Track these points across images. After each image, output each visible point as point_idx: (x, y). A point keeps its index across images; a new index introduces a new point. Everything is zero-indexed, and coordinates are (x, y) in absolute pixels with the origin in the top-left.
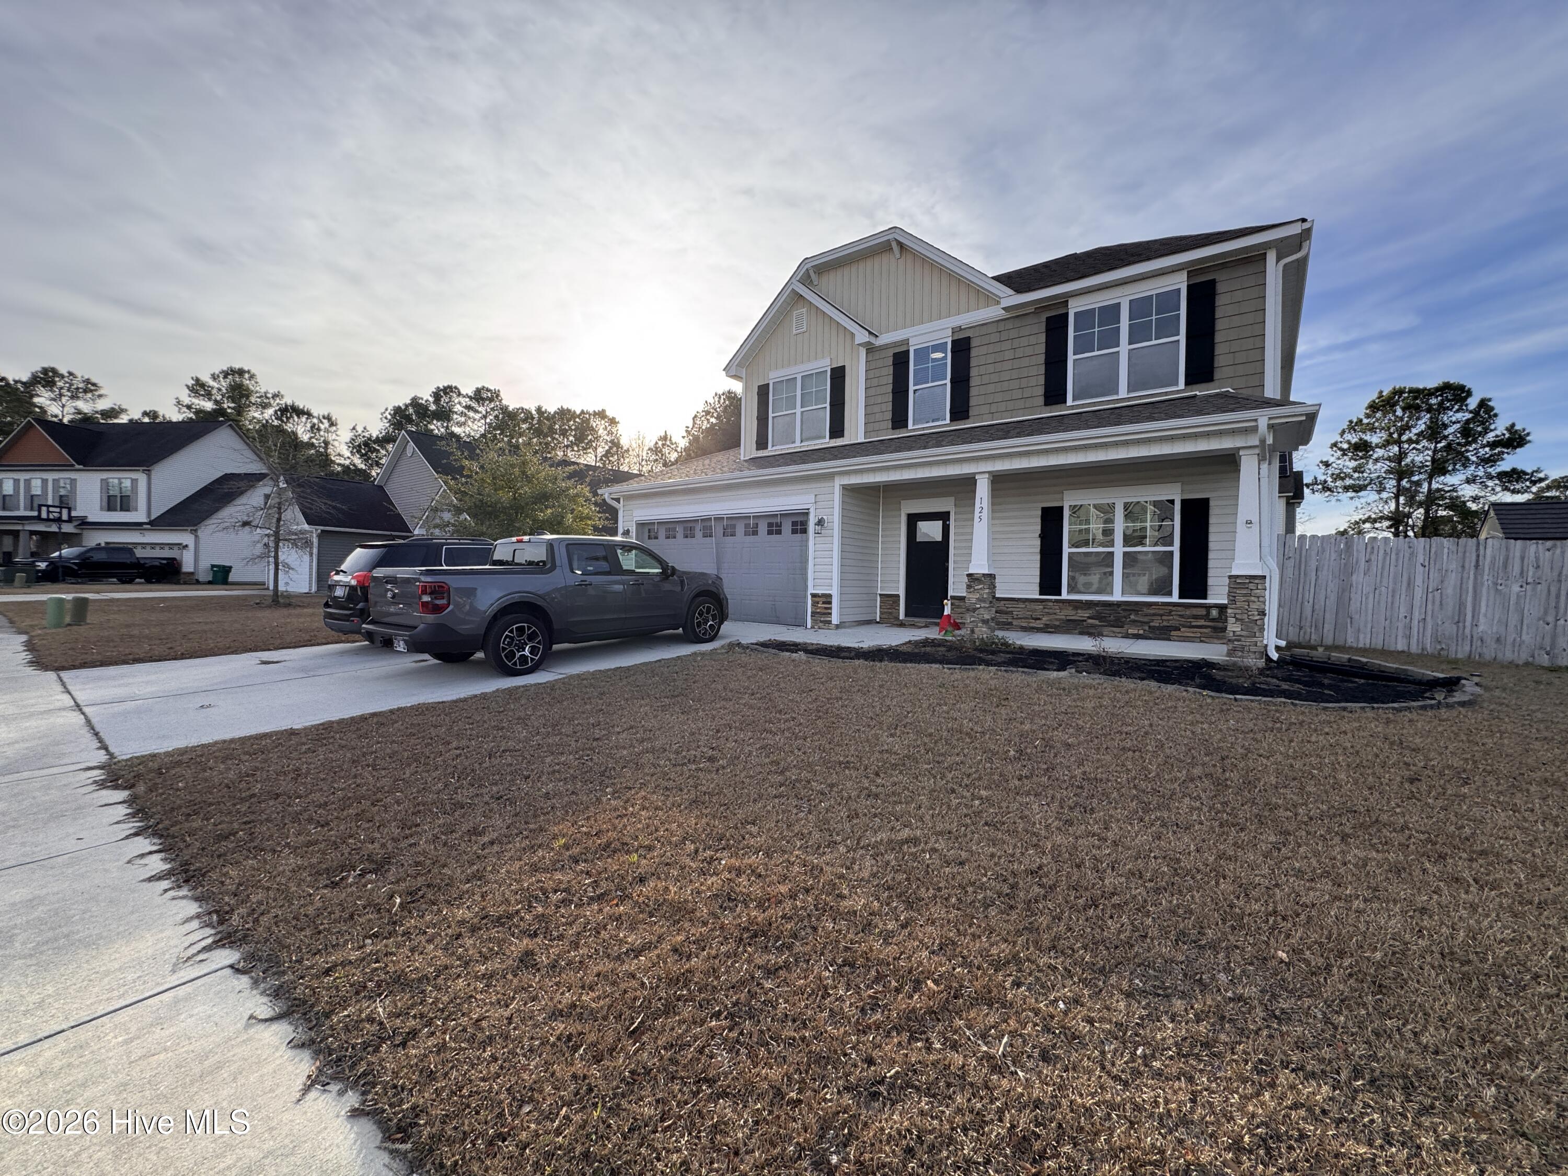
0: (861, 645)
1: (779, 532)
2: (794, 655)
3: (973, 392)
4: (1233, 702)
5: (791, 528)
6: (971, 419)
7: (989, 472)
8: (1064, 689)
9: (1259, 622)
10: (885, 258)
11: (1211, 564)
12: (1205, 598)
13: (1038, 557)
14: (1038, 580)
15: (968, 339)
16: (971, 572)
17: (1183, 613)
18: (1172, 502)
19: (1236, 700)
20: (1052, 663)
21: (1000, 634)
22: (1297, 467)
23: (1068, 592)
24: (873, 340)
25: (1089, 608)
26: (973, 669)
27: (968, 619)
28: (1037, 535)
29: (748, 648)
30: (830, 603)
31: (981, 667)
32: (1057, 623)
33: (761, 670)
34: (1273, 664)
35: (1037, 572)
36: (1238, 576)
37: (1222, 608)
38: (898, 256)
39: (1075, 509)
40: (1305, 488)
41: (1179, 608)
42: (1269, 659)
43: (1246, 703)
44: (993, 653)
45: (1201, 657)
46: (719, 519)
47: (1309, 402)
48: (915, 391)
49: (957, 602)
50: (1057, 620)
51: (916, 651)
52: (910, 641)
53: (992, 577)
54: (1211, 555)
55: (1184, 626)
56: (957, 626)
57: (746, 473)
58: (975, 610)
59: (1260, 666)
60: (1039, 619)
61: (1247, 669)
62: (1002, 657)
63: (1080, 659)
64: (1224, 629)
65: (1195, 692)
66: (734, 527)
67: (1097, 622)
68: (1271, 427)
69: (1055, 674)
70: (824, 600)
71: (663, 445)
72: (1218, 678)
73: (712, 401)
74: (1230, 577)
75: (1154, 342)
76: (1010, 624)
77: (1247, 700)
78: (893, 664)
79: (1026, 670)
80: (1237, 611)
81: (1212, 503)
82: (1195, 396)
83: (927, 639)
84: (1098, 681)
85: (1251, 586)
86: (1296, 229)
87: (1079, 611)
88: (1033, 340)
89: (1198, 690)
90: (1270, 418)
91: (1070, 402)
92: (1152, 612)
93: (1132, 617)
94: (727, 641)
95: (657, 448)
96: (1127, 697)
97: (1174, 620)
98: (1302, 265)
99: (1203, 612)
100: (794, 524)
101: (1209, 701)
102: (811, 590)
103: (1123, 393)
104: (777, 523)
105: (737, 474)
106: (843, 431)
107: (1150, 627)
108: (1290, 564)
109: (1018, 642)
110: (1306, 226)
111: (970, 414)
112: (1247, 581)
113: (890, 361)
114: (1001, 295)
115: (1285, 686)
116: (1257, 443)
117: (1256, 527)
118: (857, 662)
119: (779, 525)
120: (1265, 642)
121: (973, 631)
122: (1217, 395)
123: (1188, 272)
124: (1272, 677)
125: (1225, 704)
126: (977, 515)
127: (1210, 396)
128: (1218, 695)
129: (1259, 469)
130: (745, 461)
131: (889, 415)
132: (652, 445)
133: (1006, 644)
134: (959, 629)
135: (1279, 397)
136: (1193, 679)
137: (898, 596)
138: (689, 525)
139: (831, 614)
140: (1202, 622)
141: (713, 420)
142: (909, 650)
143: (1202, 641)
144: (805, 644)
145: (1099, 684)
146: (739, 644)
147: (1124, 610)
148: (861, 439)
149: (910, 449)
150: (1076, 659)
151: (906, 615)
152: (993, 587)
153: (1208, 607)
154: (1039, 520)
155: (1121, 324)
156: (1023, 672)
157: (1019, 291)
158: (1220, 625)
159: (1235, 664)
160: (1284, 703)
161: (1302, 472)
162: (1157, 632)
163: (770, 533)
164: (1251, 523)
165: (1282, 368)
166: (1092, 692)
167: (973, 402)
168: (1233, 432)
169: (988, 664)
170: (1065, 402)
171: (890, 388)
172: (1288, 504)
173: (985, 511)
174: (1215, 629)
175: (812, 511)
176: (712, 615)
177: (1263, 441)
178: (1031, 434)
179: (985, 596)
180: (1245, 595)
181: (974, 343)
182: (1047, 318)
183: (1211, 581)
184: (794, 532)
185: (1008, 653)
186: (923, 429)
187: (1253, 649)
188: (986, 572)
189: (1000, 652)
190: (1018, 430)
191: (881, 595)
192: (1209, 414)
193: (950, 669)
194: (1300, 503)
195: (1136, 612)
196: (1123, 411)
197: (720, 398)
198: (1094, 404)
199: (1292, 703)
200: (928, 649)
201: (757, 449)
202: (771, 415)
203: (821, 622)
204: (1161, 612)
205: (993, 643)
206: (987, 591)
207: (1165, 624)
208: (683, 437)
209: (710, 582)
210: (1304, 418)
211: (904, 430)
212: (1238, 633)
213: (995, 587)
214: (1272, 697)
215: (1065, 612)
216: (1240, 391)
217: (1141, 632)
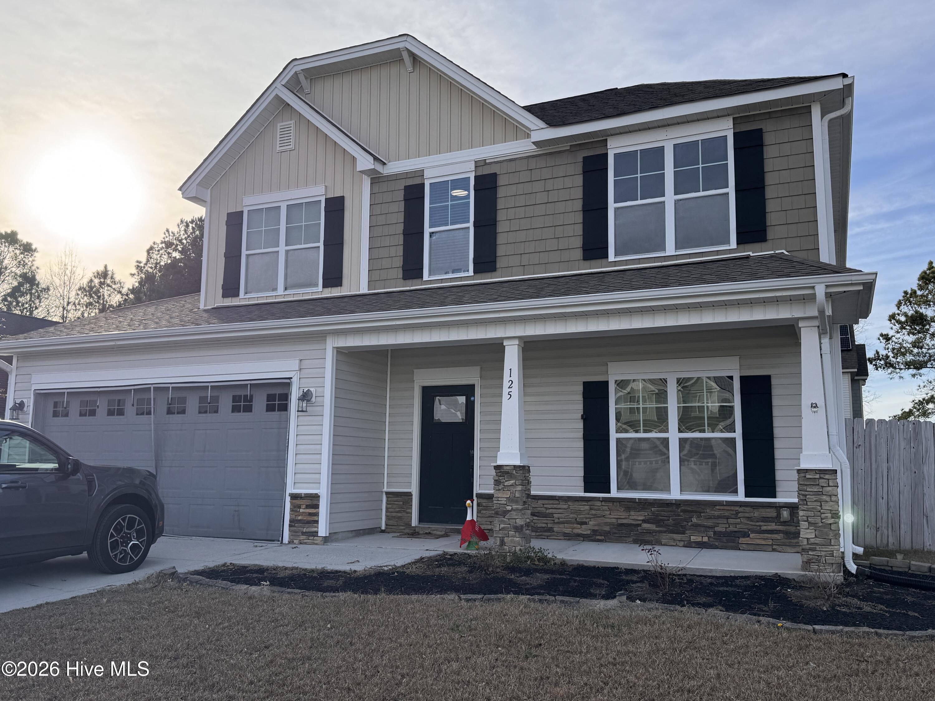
0: (355, 567)
1: (248, 409)
2: (254, 588)
3: (501, 239)
4: (812, 635)
5: (265, 403)
6: (499, 271)
7: (519, 338)
8: (613, 627)
9: (833, 527)
10: (394, 69)
11: (778, 454)
12: (775, 497)
13: (581, 444)
14: (582, 473)
15: (494, 176)
16: (499, 462)
17: (752, 515)
18: (731, 378)
19: (815, 631)
20: (600, 586)
21: (536, 544)
22: (859, 339)
23: (619, 488)
24: (379, 167)
25: (643, 509)
26: (499, 600)
27: (498, 525)
28: (580, 415)
29: (185, 580)
30: (317, 506)
31: (509, 596)
32: (607, 528)
33: (198, 615)
34: (852, 579)
35: (580, 463)
36: (807, 471)
37: (793, 508)
38: (410, 69)
39: (621, 384)
40: (868, 364)
41: (747, 509)
42: (847, 572)
43: (827, 636)
44: (528, 572)
45: (774, 571)
46: (161, 389)
47: (866, 270)
48: (431, 234)
49: (484, 502)
50: (606, 524)
51: (429, 573)
52: (422, 558)
53: (525, 469)
54: (777, 444)
55: (754, 532)
56: (483, 535)
57: (204, 327)
58: (506, 512)
59: (839, 582)
60: (585, 523)
61: (825, 586)
62: (539, 579)
63: (635, 578)
64: (797, 535)
65: (769, 623)
66: (183, 400)
67: (653, 527)
68: (829, 296)
69: (600, 605)
70: (308, 502)
71: (101, 284)
72: (794, 600)
73: (176, 230)
74: (799, 471)
75: (701, 194)
76: (550, 530)
77: (828, 631)
78: (392, 597)
79: (567, 599)
80: (810, 513)
81: (774, 382)
82: (748, 257)
83: (445, 553)
84: (654, 612)
85: (823, 482)
86: (838, 84)
87: (632, 513)
88: (568, 182)
89: (771, 620)
90: (827, 286)
91: (611, 257)
92: (717, 513)
93: (694, 520)
94: (157, 569)
95: (91, 288)
96: (690, 634)
97: (739, 524)
98: (846, 120)
99: (772, 513)
100: (270, 397)
101: (785, 635)
102: (290, 489)
103: (670, 249)
104: (246, 396)
105: (191, 328)
106: (341, 278)
107: (715, 533)
108: (860, 453)
109: (560, 556)
110: (847, 81)
111: (498, 266)
112: (817, 476)
113: (400, 195)
114: (532, 127)
115: (867, 608)
116: (816, 313)
117: (821, 411)
118: (342, 596)
119: (249, 400)
120: (842, 550)
121: (502, 543)
122: (771, 256)
123: (734, 118)
124: (853, 596)
125: (803, 638)
126: (505, 390)
127: (763, 257)
128: (795, 626)
129: (821, 343)
130: (206, 311)
131: (399, 262)
132: (85, 282)
133: (544, 559)
134: (486, 538)
135: (834, 263)
136: (766, 603)
137: (409, 494)
138: (117, 397)
139: (317, 522)
140: (773, 526)
141: (176, 255)
142: (419, 572)
143: (774, 550)
144: (276, 568)
145: (656, 617)
146: (173, 575)
147: (684, 511)
148: (364, 289)
149: (423, 305)
150: (629, 578)
151: (421, 520)
152: (527, 483)
153: (779, 507)
154: (580, 398)
155: (666, 171)
156: (562, 602)
157: (552, 123)
158: (792, 529)
159: (811, 580)
160: (868, 633)
161: (864, 345)
162: (724, 539)
163: (235, 409)
164: (816, 406)
165: (835, 231)
166: (646, 629)
167: (501, 251)
168: (790, 300)
169: (519, 590)
170: (607, 257)
171: (400, 228)
172: (853, 381)
173: (516, 385)
174: (787, 534)
175: (295, 380)
176: (138, 531)
177: (822, 312)
178: (566, 293)
179: (517, 495)
180: (817, 493)
181: (501, 181)
182: (584, 158)
183: (779, 475)
184: (270, 408)
185: (546, 571)
186: (442, 281)
187: (830, 560)
188: (518, 463)
189: (536, 570)
190: (552, 288)
191: (387, 493)
192: (763, 278)
193: (468, 600)
194: (865, 380)
195: (699, 514)
196: (671, 271)
197: (187, 226)
198: (639, 261)
199: (876, 633)
200: (444, 570)
201: (224, 296)
202: (244, 252)
203: (303, 533)
204: (727, 514)
205: (528, 557)
206: (519, 488)
207: (732, 528)
208: (133, 275)
209: (137, 482)
210: (861, 288)
211: (419, 281)
212: (812, 541)
213: (529, 483)
214: (854, 625)
215: (615, 515)
216: (794, 254)
217: (706, 539)
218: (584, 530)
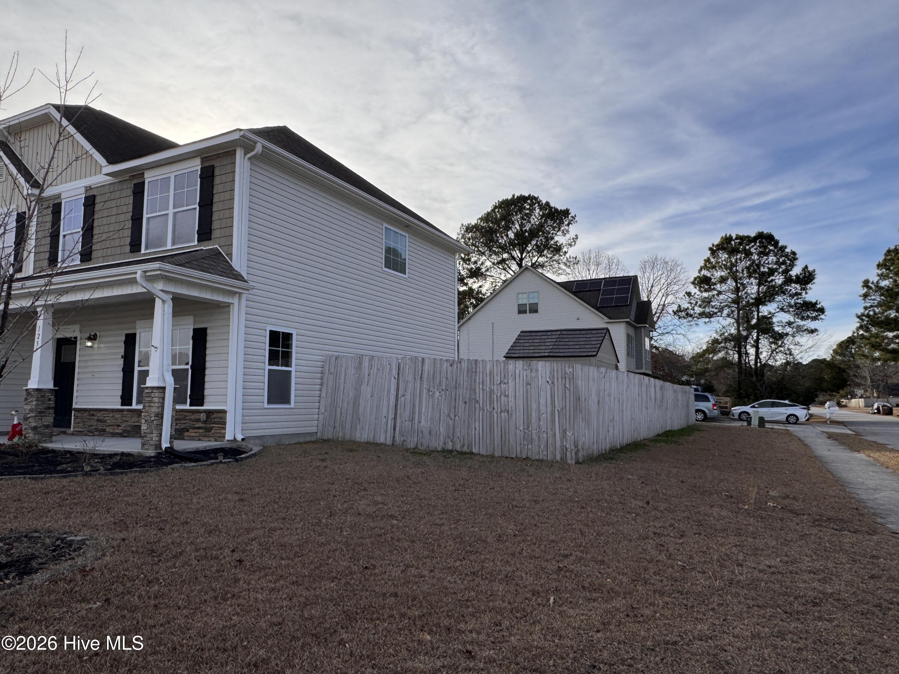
3: (95, 239)
6: (92, 261)
11: (207, 378)
12: (202, 405)
13: (122, 374)
14: (121, 393)
15: (94, 197)
17: (192, 417)
23: (136, 403)
28: (122, 356)
32: (129, 429)
35: (120, 387)
41: (189, 414)
49: (77, 413)
50: (129, 426)
54: (207, 372)
55: (191, 428)
60: (120, 426)
75: (185, 208)
80: (146, 414)
81: (209, 332)
82: (202, 249)
86: (237, 135)
88: (127, 200)
91: (143, 250)
99: (200, 416)
103: (169, 245)
112: (151, 391)
113: (51, 210)
114: (102, 164)
117: (159, 351)
122: (213, 251)
123: (202, 159)
129: (164, 307)
131: (48, 255)
148: (31, 274)
154: (123, 344)
155: (170, 193)
164: (156, 347)
167: (94, 247)
170: (140, 251)
171: (49, 232)
174: (206, 430)
181: (97, 200)
182: (135, 184)
183: (206, 392)
186: (66, 267)
188: (36, 387)
204: (183, 417)
207: (182, 427)
211: (56, 267)
215: (132, 420)
216: (222, 248)
218: (119, 431)
